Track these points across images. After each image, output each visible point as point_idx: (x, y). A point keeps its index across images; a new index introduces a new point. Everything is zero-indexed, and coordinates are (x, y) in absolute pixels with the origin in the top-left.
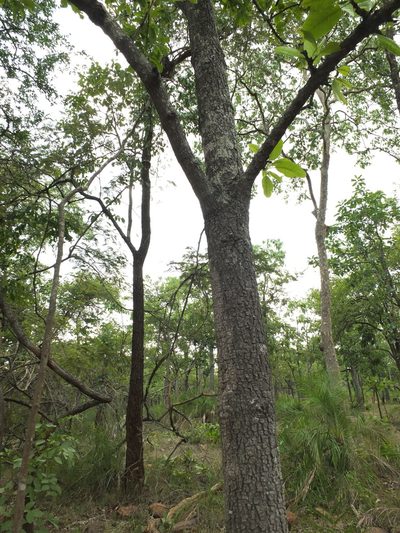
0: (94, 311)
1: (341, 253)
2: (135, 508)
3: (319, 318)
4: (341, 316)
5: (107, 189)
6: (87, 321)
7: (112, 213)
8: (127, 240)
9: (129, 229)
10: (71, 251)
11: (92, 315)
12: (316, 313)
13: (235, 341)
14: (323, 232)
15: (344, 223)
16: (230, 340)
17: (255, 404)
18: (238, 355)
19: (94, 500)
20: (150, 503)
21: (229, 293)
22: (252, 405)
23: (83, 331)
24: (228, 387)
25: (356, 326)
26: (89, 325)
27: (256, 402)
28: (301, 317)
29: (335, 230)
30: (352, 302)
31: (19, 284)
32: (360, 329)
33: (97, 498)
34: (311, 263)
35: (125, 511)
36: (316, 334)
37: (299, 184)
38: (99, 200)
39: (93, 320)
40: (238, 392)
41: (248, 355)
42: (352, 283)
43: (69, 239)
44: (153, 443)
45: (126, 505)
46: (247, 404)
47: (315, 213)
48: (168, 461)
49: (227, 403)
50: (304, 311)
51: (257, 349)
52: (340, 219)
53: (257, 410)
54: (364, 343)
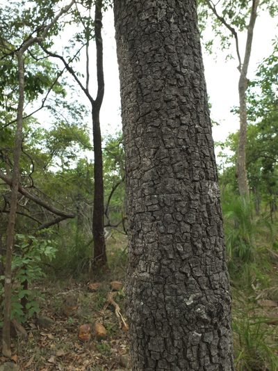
0: (73, 150)
1: (255, 103)
2: (100, 284)
3: (233, 153)
4: (251, 152)
5: (68, 48)
6: (69, 157)
7: (74, 70)
8: (86, 91)
9: (87, 82)
10: (43, 102)
11: (72, 153)
12: (231, 150)
13: (158, 177)
14: (244, 84)
15: (261, 78)
16: (147, 175)
17: (194, 306)
18: (162, 205)
19: (74, 278)
20: (111, 281)
21: (148, 81)
22: (189, 309)
23: (66, 164)
24: (142, 264)
25: (260, 159)
26: (70, 160)
27: (198, 301)
28: (221, 153)
29: (253, 84)
30: (260, 141)
31: (6, 130)
32: (263, 161)
33: (76, 277)
34: (232, 111)
35: (93, 286)
36: (231, 165)
37: (226, 46)
38: (62, 58)
39: (73, 157)
40: (160, 278)
41: (183, 204)
42: (262, 127)
43: (42, 92)
44: (115, 238)
45: (95, 281)
46: (178, 304)
47: (239, 68)
48: (124, 252)
49: (140, 296)
50: (223, 149)
51: (202, 192)
52: (258, 74)
53: (199, 318)
54: (265, 172)
